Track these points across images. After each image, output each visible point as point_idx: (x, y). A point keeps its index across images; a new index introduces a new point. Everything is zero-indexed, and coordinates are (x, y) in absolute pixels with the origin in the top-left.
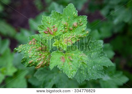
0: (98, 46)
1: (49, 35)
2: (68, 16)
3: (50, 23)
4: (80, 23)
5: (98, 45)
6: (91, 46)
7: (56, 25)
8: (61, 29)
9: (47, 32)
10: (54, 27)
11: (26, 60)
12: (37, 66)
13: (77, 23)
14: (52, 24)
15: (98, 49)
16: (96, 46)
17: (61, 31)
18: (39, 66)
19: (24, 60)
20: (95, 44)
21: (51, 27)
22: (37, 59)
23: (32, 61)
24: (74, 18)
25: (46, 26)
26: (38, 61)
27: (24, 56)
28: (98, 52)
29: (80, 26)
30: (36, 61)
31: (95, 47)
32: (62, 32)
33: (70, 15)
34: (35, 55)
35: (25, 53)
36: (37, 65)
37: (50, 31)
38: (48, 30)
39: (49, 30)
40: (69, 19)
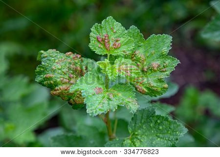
0: (174, 133)
1: (102, 47)
2: (155, 50)
3: (114, 31)
4: (164, 66)
5: (176, 132)
6: (164, 126)
7: (122, 39)
8: (124, 50)
9: (100, 40)
10: (117, 41)
11: (44, 71)
12: (55, 90)
13: (159, 66)
14: (117, 35)
15: (172, 137)
16: (173, 131)
17: (124, 52)
18: (58, 90)
19: (42, 69)
20: (172, 127)
21: (113, 37)
22: (62, 79)
23: (51, 75)
24: (160, 56)
25: (105, 31)
26: (62, 81)
27: (46, 62)
28: (170, 142)
29: (161, 72)
30: (58, 80)
31: (169, 132)
32: (125, 54)
33: (156, 50)
34: (63, 72)
35: (50, 60)
36: (56, 88)
37: (106, 41)
38: (104, 38)
39: (107, 38)
40: (152, 54)
